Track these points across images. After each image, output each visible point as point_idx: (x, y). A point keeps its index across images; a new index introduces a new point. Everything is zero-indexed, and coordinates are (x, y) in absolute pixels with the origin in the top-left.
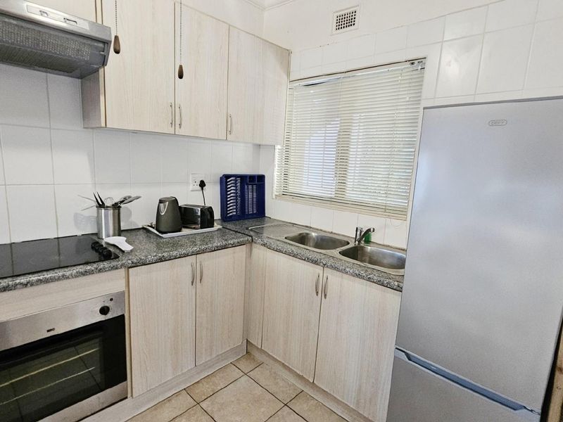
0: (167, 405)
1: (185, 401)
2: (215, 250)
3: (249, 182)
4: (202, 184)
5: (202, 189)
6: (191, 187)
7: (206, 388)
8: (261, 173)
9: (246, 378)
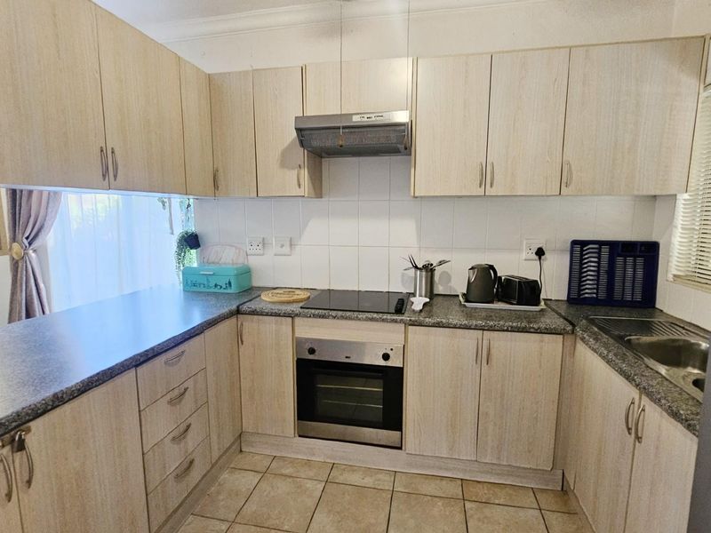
0: (438, 482)
1: (455, 490)
2: (507, 330)
3: (622, 251)
4: (540, 253)
5: (540, 259)
6: (524, 255)
7: (483, 493)
8: (654, 238)
9: (537, 513)
